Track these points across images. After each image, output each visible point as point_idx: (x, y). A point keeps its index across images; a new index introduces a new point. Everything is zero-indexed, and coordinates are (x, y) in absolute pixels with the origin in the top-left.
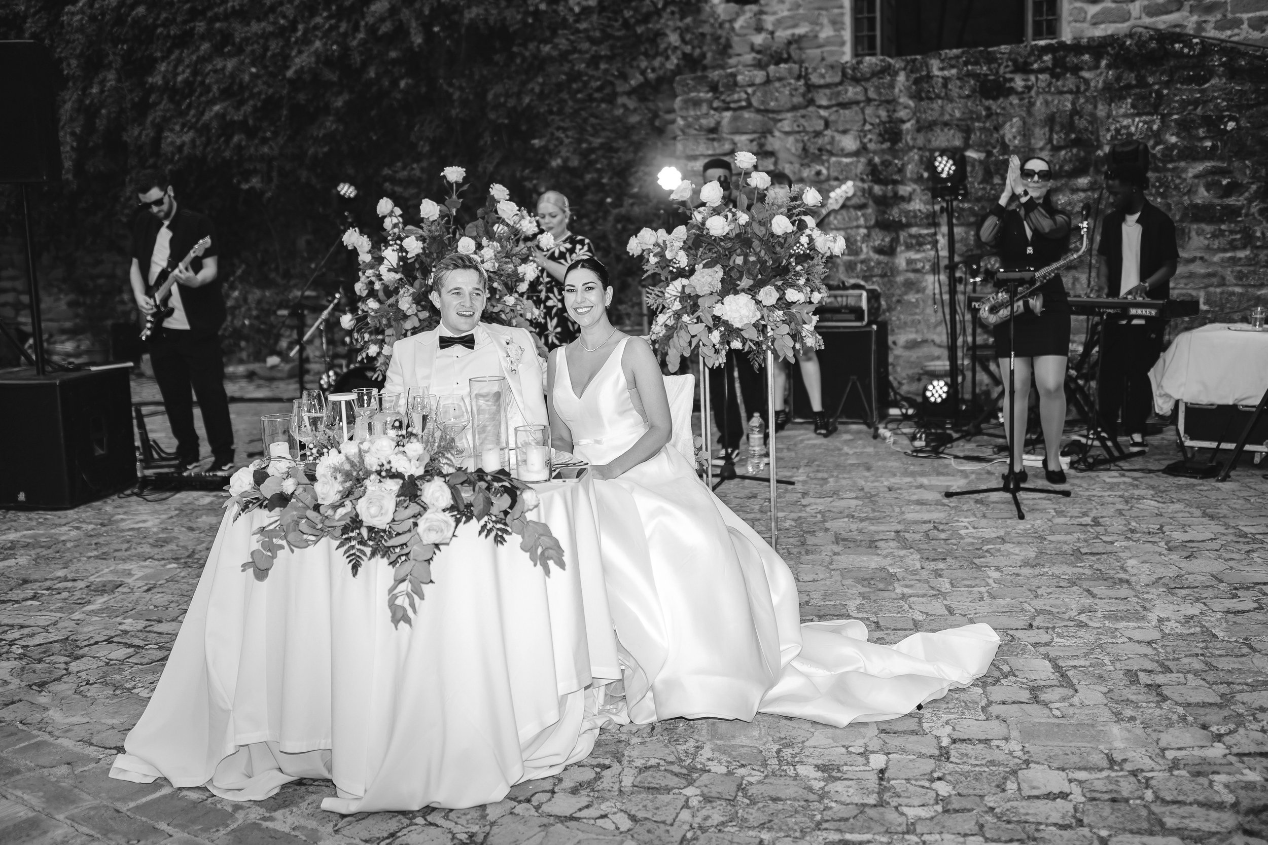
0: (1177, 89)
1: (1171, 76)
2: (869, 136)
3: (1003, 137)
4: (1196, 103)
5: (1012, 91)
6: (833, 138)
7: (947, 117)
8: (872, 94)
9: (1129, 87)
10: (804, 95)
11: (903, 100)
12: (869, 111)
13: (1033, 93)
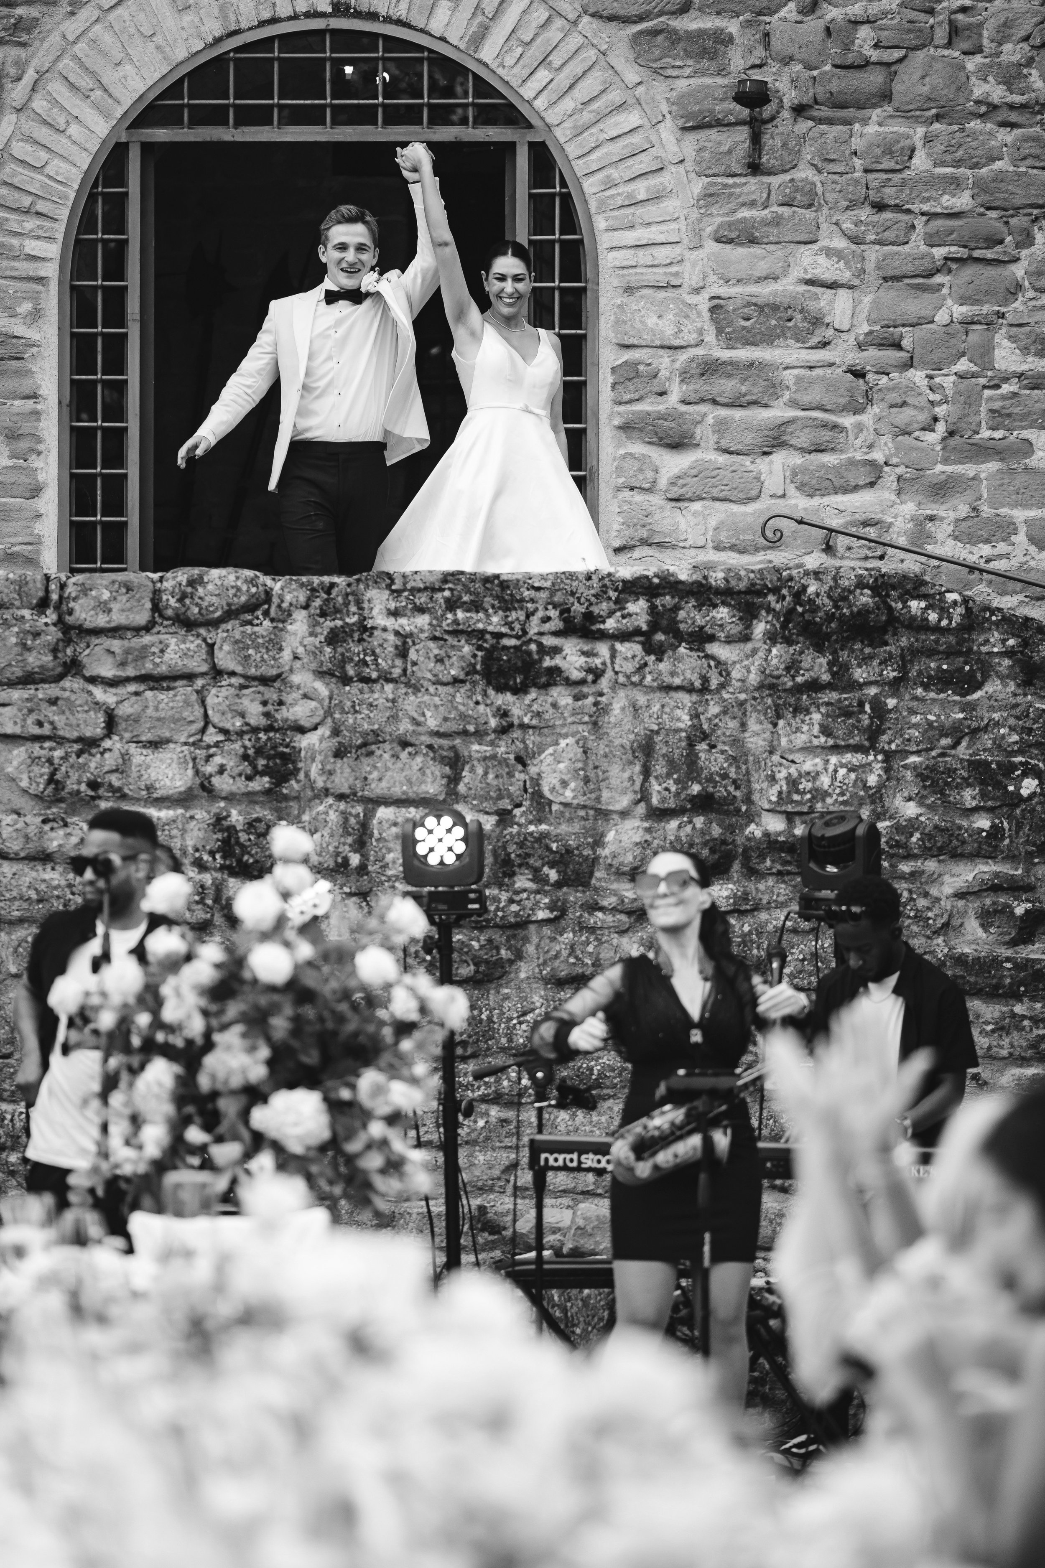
0: (915, 698)
1: (904, 669)
2: (218, 760)
3: (536, 781)
4: (957, 733)
5: (555, 676)
6: (125, 757)
7: (404, 727)
8: (225, 658)
9: (814, 686)
10: (55, 651)
11: (301, 678)
12: (217, 697)
13: (604, 683)
